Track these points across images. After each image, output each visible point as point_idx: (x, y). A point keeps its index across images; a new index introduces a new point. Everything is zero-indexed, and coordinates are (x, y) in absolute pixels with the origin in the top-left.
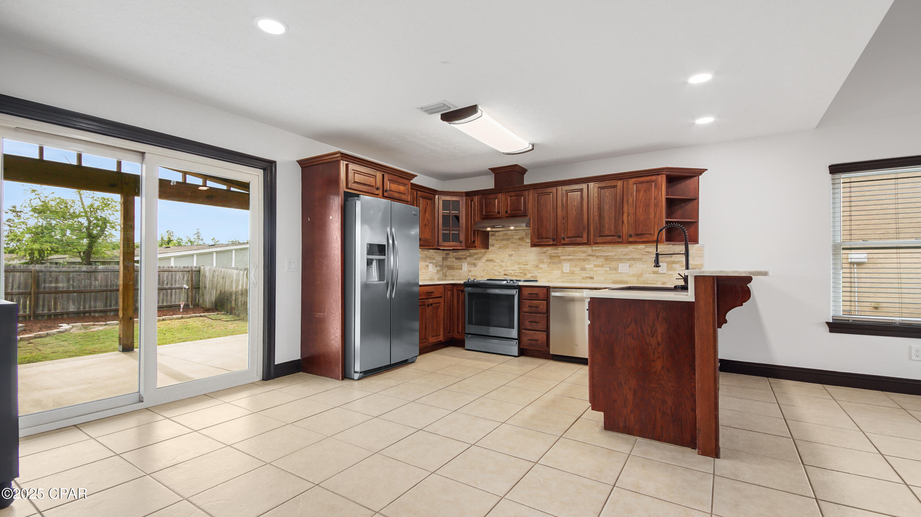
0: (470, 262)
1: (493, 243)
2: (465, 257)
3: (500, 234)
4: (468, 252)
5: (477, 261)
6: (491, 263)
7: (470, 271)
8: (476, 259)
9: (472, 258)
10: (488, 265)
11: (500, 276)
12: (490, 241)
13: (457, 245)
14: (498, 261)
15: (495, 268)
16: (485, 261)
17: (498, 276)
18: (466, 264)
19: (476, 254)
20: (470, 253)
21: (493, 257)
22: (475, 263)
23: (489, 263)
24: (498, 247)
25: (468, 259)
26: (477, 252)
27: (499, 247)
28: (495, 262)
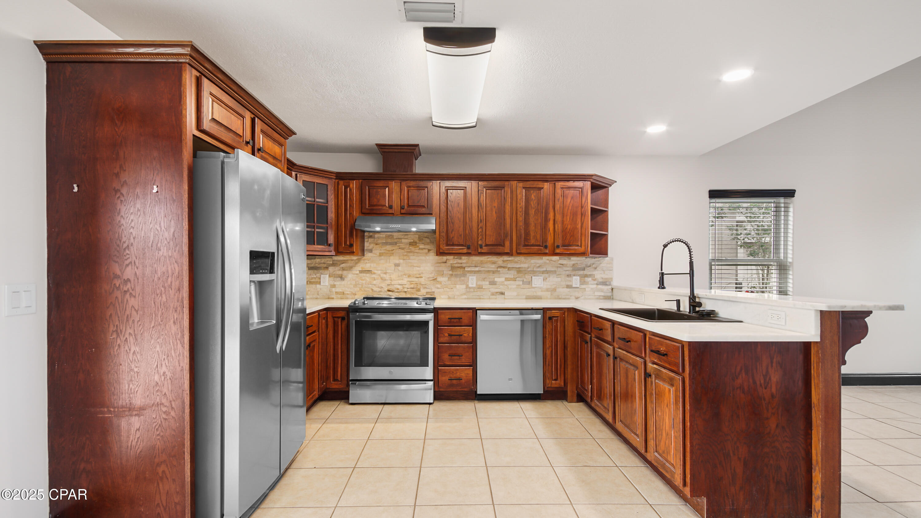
0: (334, 273)
1: (370, 248)
2: (325, 266)
3: (382, 236)
4: (330, 259)
5: (345, 273)
6: (368, 275)
7: (334, 286)
8: (343, 269)
9: (337, 268)
10: (363, 278)
11: (381, 293)
12: (366, 244)
13: (324, 250)
14: (379, 272)
15: (375, 282)
16: (358, 272)
17: (378, 293)
18: (327, 276)
19: (343, 262)
20: (333, 261)
21: (371, 267)
22: (342, 275)
23: (364, 274)
24: (378, 254)
25: (331, 269)
26: (345, 259)
27: (380, 253)
28: (374, 274)
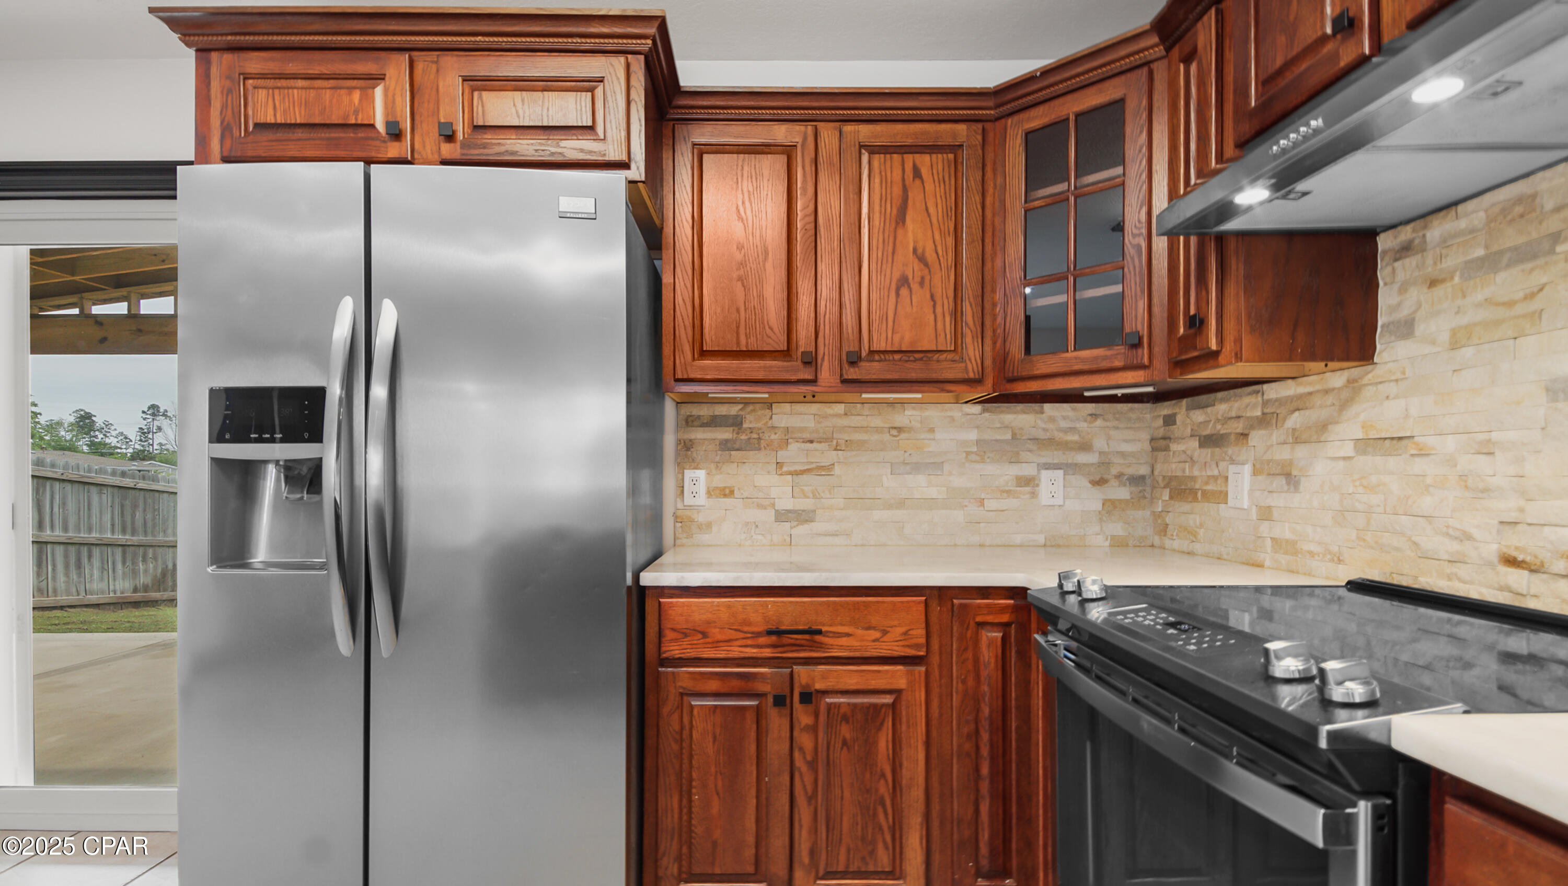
0: (1268, 456)
1: (1404, 313)
2: (1239, 427)
3: (1463, 224)
4: (1251, 400)
5: (1301, 452)
6: (1393, 462)
7: (1266, 514)
8: (1297, 438)
9: (1276, 436)
10: (1374, 479)
11: (1462, 571)
12: (1386, 298)
13: (1111, 365)
14: (1450, 444)
15: (1426, 503)
16: (1348, 449)
18: (1247, 469)
19: (1298, 404)
20: (1265, 403)
21: (1407, 417)
22: (1290, 463)
23: (1379, 460)
24: (1445, 337)
25: (1257, 438)
26: (1301, 390)
28: (1423, 453)
